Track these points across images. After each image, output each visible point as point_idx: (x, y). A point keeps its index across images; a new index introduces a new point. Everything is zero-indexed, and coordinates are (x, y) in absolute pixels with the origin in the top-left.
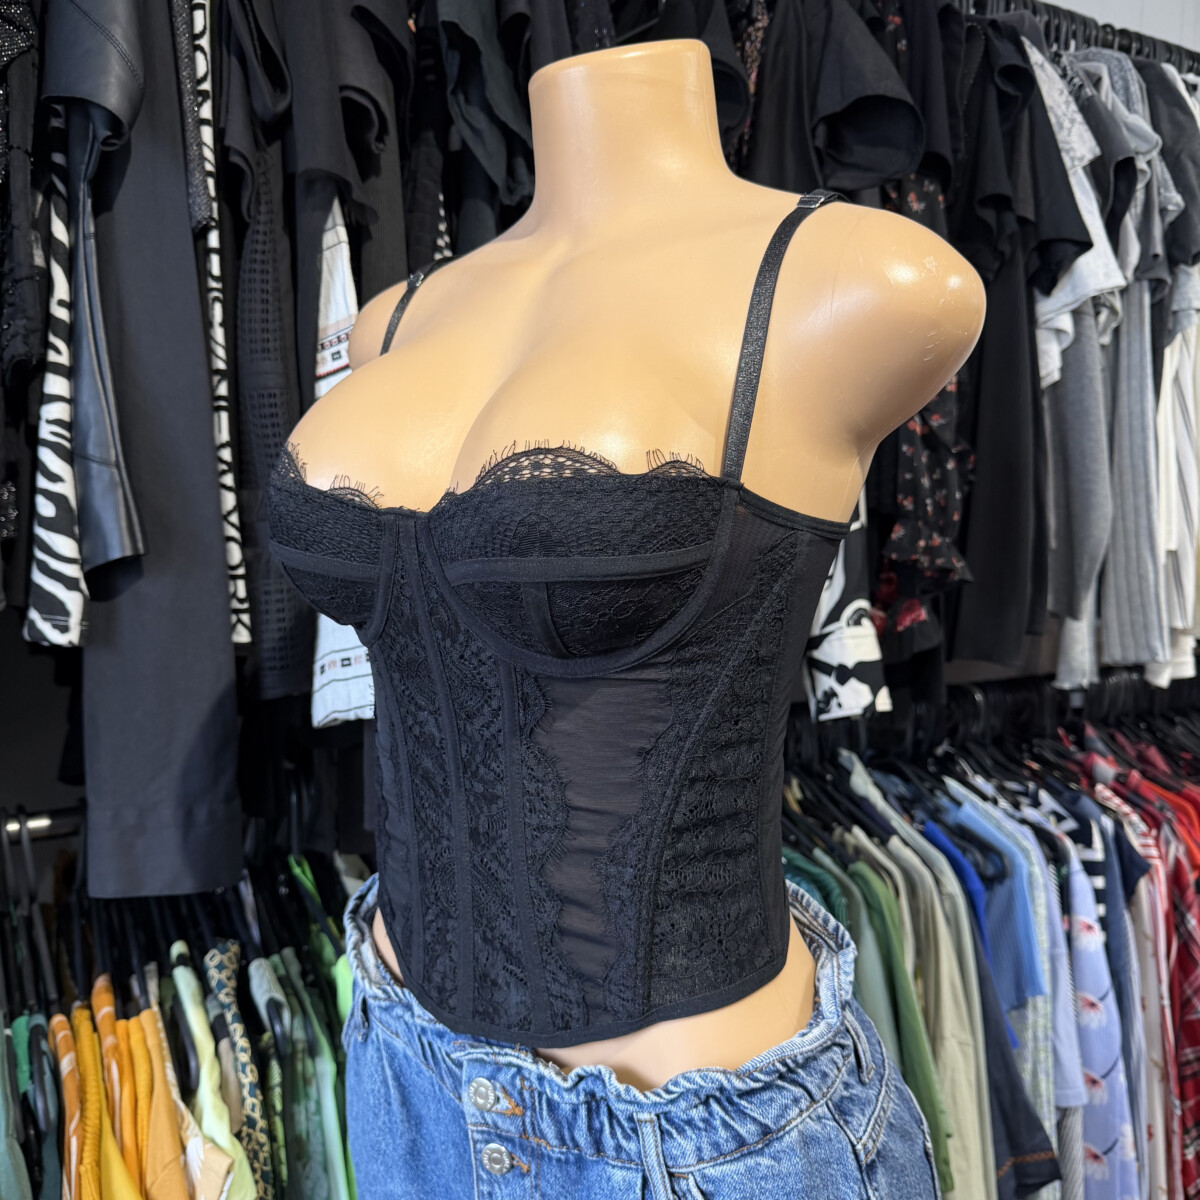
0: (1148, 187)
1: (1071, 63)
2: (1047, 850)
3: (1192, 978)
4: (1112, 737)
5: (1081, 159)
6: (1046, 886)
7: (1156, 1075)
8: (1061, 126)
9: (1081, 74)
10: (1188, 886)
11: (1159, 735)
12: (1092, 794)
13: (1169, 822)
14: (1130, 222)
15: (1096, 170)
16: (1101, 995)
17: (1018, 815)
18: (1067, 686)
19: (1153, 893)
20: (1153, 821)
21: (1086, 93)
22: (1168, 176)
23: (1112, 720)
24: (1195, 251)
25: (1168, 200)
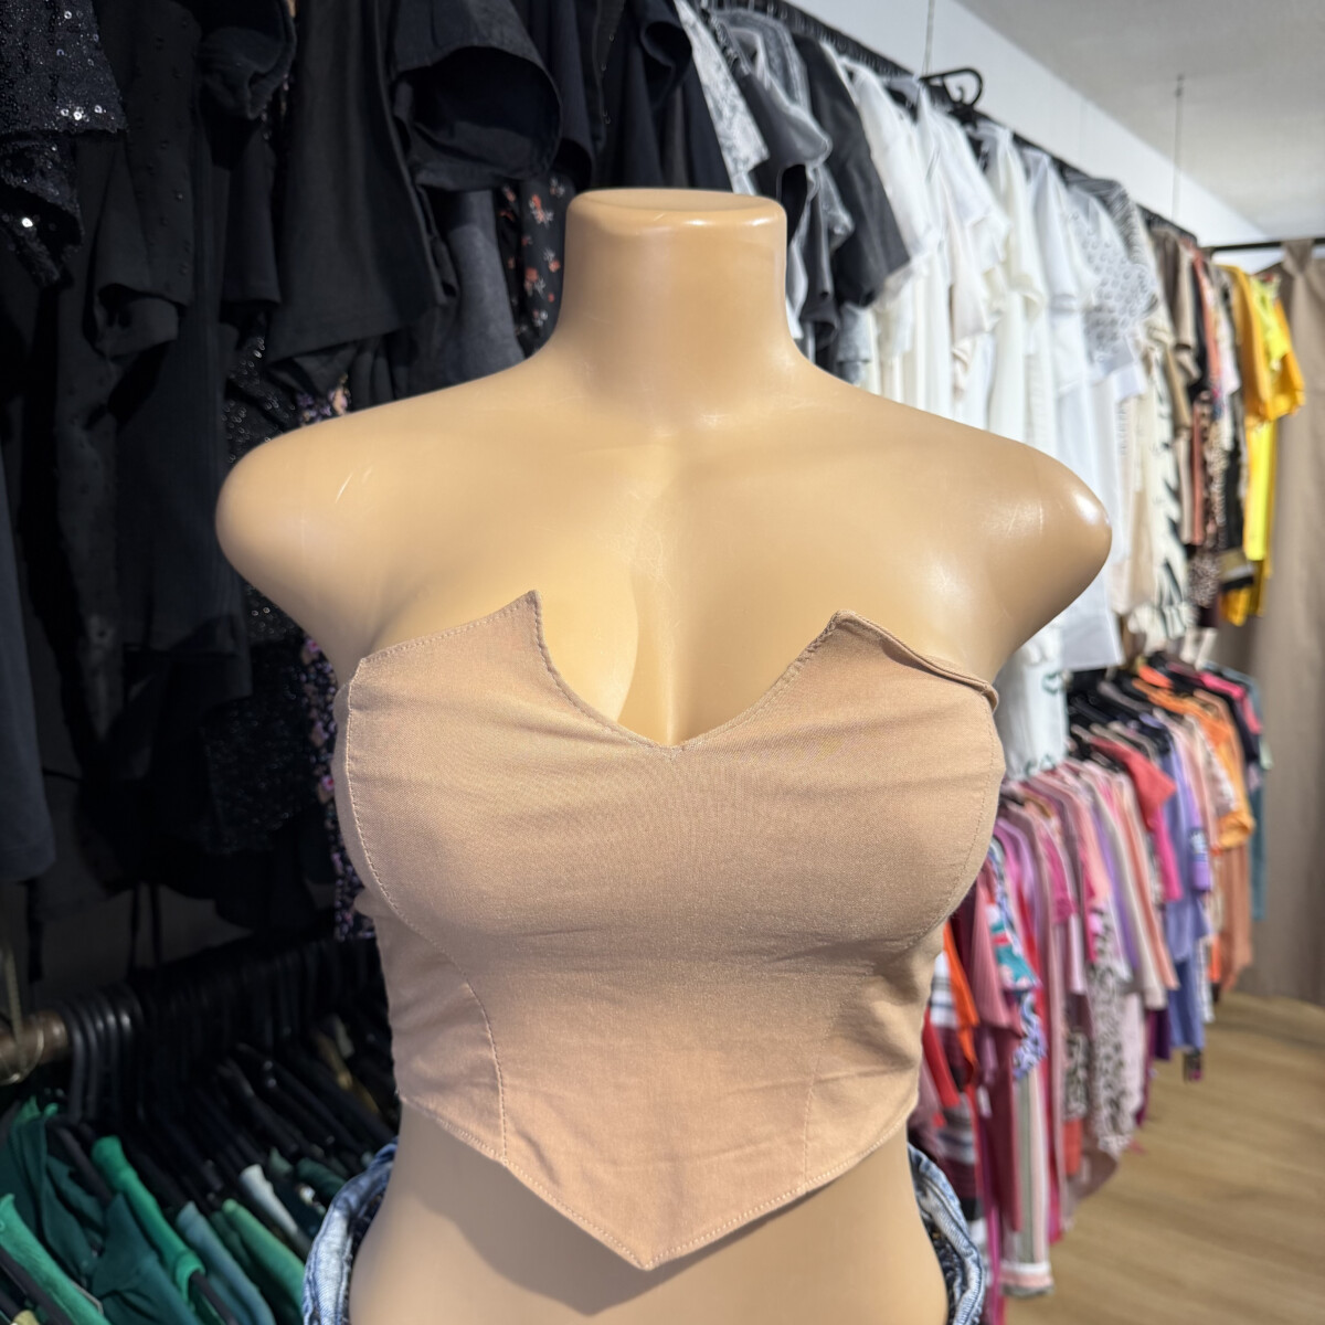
0: (813, 202)
5: (746, 161)
9: (736, 44)
14: (796, 248)
15: (761, 176)
24: (866, 289)
25: (833, 221)
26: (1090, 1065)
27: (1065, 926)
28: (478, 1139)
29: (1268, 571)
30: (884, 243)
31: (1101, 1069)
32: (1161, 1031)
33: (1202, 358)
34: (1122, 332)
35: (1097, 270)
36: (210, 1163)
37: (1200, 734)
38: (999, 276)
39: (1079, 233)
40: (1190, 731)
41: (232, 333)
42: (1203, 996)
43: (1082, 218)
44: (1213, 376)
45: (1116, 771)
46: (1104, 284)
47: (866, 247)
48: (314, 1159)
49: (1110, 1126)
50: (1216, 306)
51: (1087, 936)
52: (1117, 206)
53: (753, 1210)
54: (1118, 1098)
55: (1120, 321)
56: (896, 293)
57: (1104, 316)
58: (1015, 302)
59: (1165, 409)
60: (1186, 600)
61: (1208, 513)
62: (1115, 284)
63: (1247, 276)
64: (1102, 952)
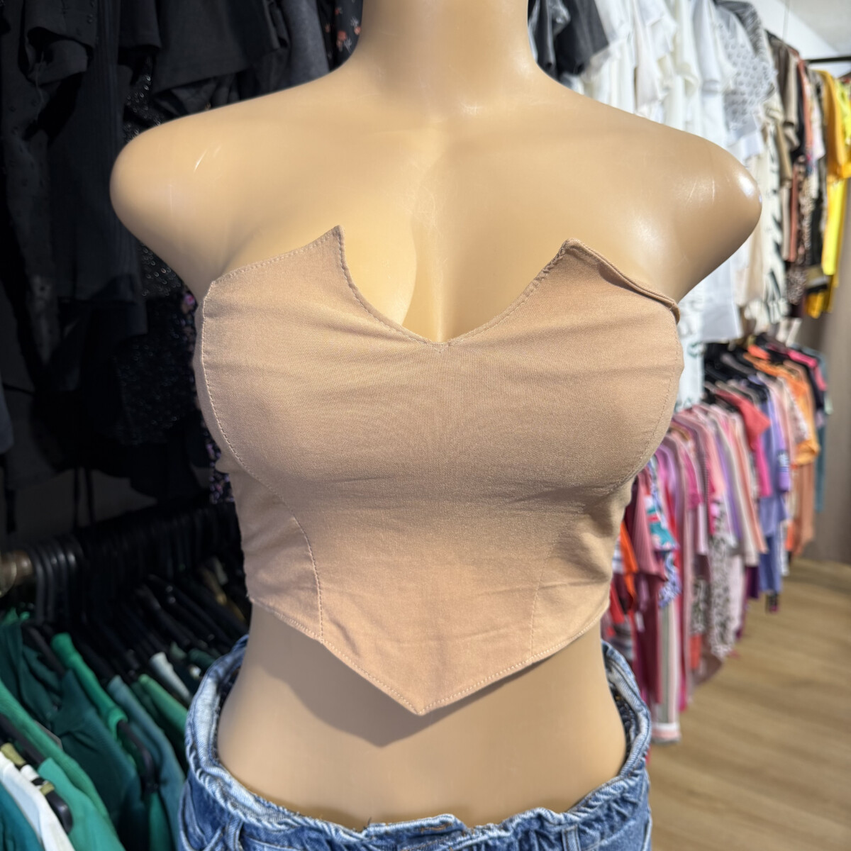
24: (578, 62)
25: (556, 14)
26: (708, 600)
27: (695, 511)
28: (303, 625)
29: (836, 283)
30: (591, 31)
31: (715, 603)
32: (755, 579)
33: (801, 132)
34: (749, 108)
35: (735, 64)
36: (131, 652)
37: (787, 389)
38: (669, 62)
39: (723, 38)
40: (781, 387)
41: (128, 72)
42: (781, 558)
43: (724, 28)
44: (808, 146)
45: (731, 411)
46: (738, 74)
47: (578, 32)
48: (200, 649)
49: (719, 639)
50: (812, 97)
51: (709, 518)
52: (749, 21)
53: (495, 675)
54: (725, 621)
55: (749, 101)
56: (598, 69)
57: (738, 98)
58: (678, 83)
59: (775, 167)
60: (784, 297)
61: (799, 241)
62: (746, 74)
63: (833, 79)
64: (718, 529)
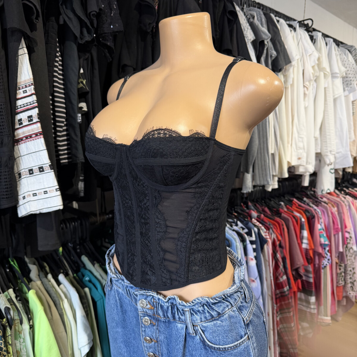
0: (267, 49)
1: (246, 11)
2: (240, 238)
3: (278, 271)
4: (255, 205)
5: (250, 40)
6: (241, 248)
7: (270, 298)
8: (245, 30)
9: (249, 15)
10: (277, 246)
11: (267, 204)
12: (251, 222)
13: (272, 228)
14: (263, 59)
15: (254, 43)
16: (255, 278)
17: (232, 229)
18: (245, 192)
19: (268, 248)
20: (268, 228)
21: (251, 21)
22: (272, 46)
23: (255, 200)
24: (279, 68)
26: (345, 272)
30: (285, 58)
31: (349, 274)
38: (316, 67)
46: (348, 71)
47: (280, 59)
49: (351, 289)
52: (353, 52)
54: (353, 282)
57: (349, 79)
58: (322, 74)
64: (349, 243)
